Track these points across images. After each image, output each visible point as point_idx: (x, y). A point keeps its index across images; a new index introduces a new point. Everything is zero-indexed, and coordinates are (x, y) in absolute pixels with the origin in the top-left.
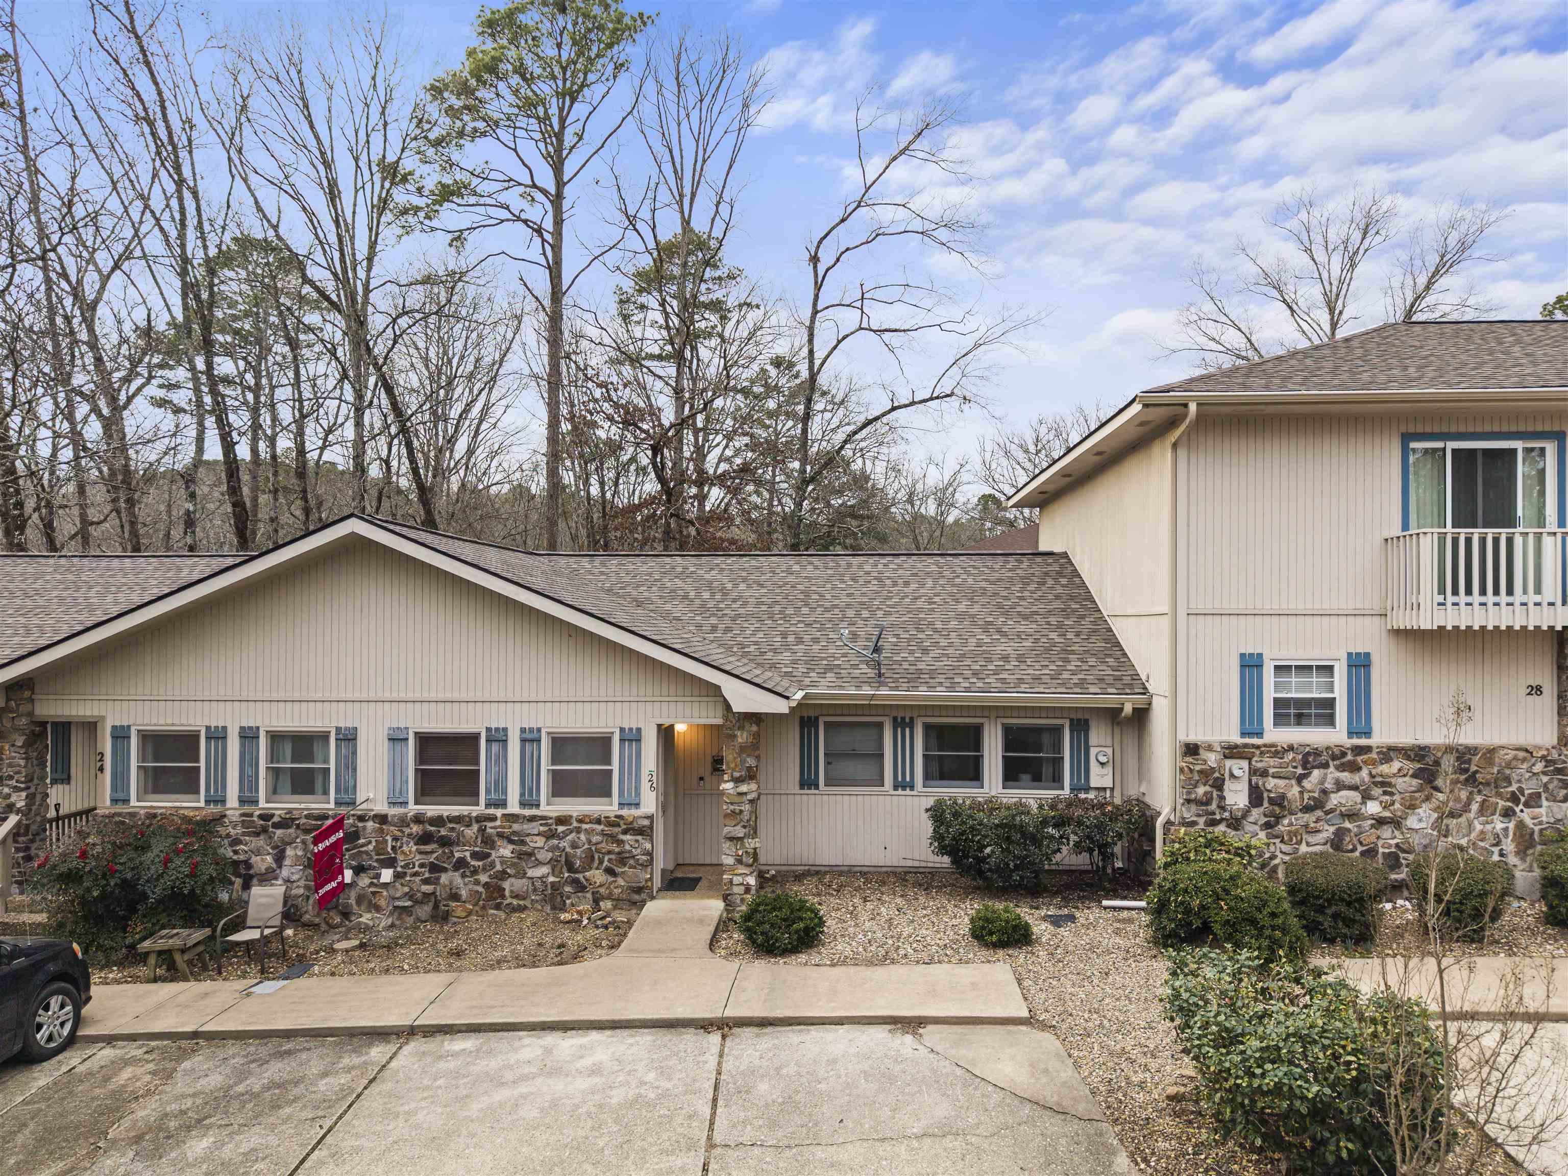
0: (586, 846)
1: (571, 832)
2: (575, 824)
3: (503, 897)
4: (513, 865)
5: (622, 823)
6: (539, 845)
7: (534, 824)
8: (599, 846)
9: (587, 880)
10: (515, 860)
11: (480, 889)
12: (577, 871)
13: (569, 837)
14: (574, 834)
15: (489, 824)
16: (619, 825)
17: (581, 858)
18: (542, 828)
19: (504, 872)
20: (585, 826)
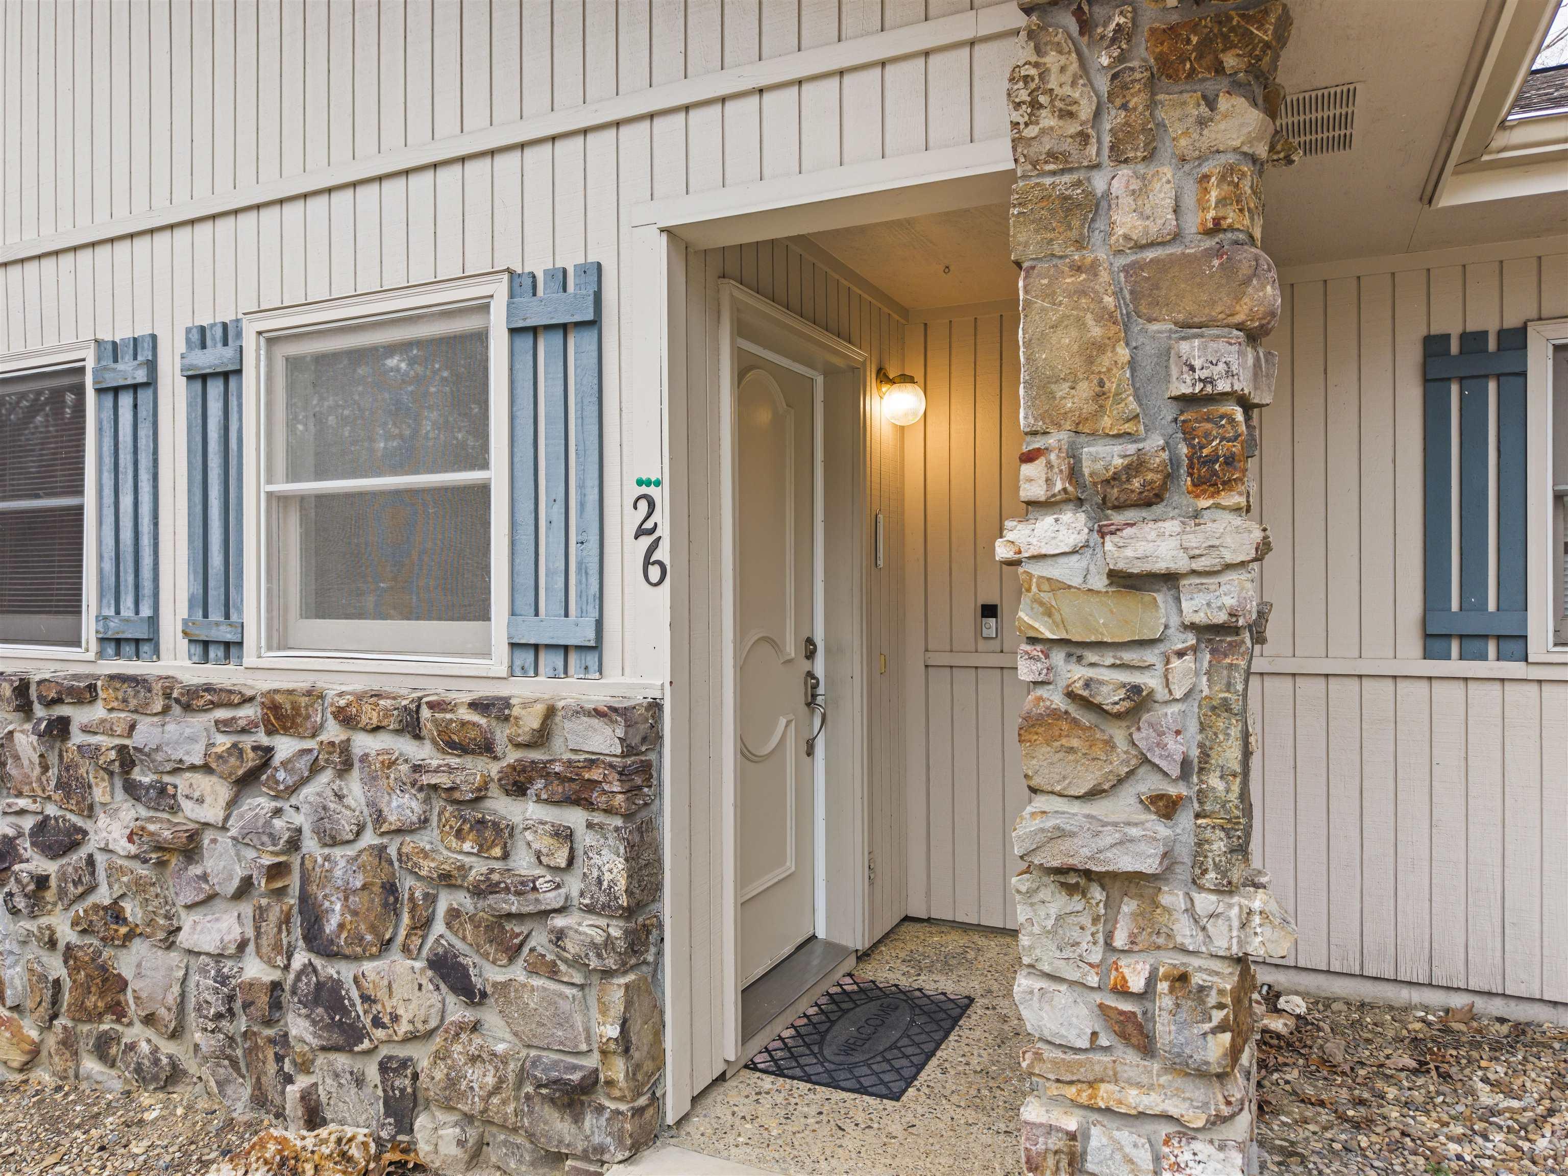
0: (369, 839)
1: (315, 769)
2: (333, 732)
3: (118, 1011)
4: (139, 886)
5: (501, 734)
6: (212, 813)
7: (200, 723)
8: (410, 843)
9: (366, 998)
10: (143, 871)
11: (56, 967)
12: (330, 953)
13: (308, 792)
14: (326, 777)
15: (80, 716)
16: (487, 748)
17: (347, 893)
18: (223, 742)
19: (115, 914)
20: (363, 743)
